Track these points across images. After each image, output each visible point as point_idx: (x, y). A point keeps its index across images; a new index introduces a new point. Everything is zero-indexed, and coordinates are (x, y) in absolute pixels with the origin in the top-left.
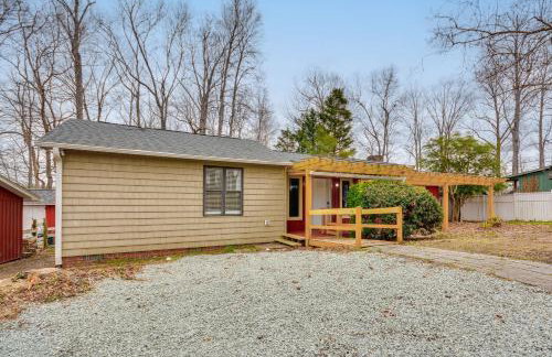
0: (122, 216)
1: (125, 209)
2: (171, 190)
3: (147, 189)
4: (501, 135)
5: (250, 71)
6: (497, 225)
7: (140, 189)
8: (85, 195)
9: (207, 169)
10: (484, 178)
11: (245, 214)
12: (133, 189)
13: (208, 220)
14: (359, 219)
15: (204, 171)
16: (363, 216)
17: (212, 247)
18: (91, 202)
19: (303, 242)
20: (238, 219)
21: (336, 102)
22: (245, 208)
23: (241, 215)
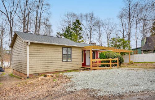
0: (43, 62)
1: (44, 60)
2: (55, 54)
3: (49, 54)
4: (124, 36)
5: (45, 11)
6: (132, 63)
7: (47, 54)
8: (34, 56)
9: (63, 48)
10: (126, 50)
11: (72, 61)
12: (46, 54)
13: (63, 63)
14: (111, 61)
15: (63, 49)
16: (112, 61)
17: (64, 71)
18: (35, 58)
19: (90, 68)
20: (71, 62)
21: (77, 24)
22: (72, 59)
23: (71, 61)
